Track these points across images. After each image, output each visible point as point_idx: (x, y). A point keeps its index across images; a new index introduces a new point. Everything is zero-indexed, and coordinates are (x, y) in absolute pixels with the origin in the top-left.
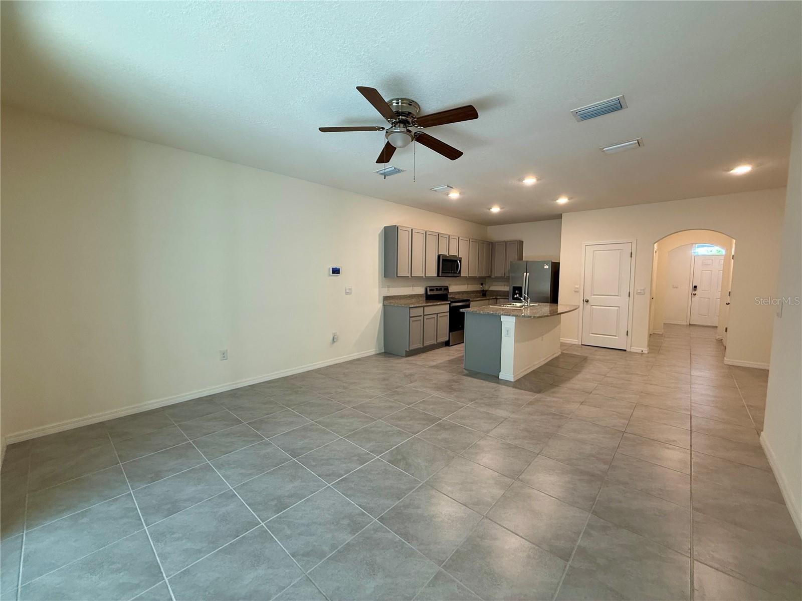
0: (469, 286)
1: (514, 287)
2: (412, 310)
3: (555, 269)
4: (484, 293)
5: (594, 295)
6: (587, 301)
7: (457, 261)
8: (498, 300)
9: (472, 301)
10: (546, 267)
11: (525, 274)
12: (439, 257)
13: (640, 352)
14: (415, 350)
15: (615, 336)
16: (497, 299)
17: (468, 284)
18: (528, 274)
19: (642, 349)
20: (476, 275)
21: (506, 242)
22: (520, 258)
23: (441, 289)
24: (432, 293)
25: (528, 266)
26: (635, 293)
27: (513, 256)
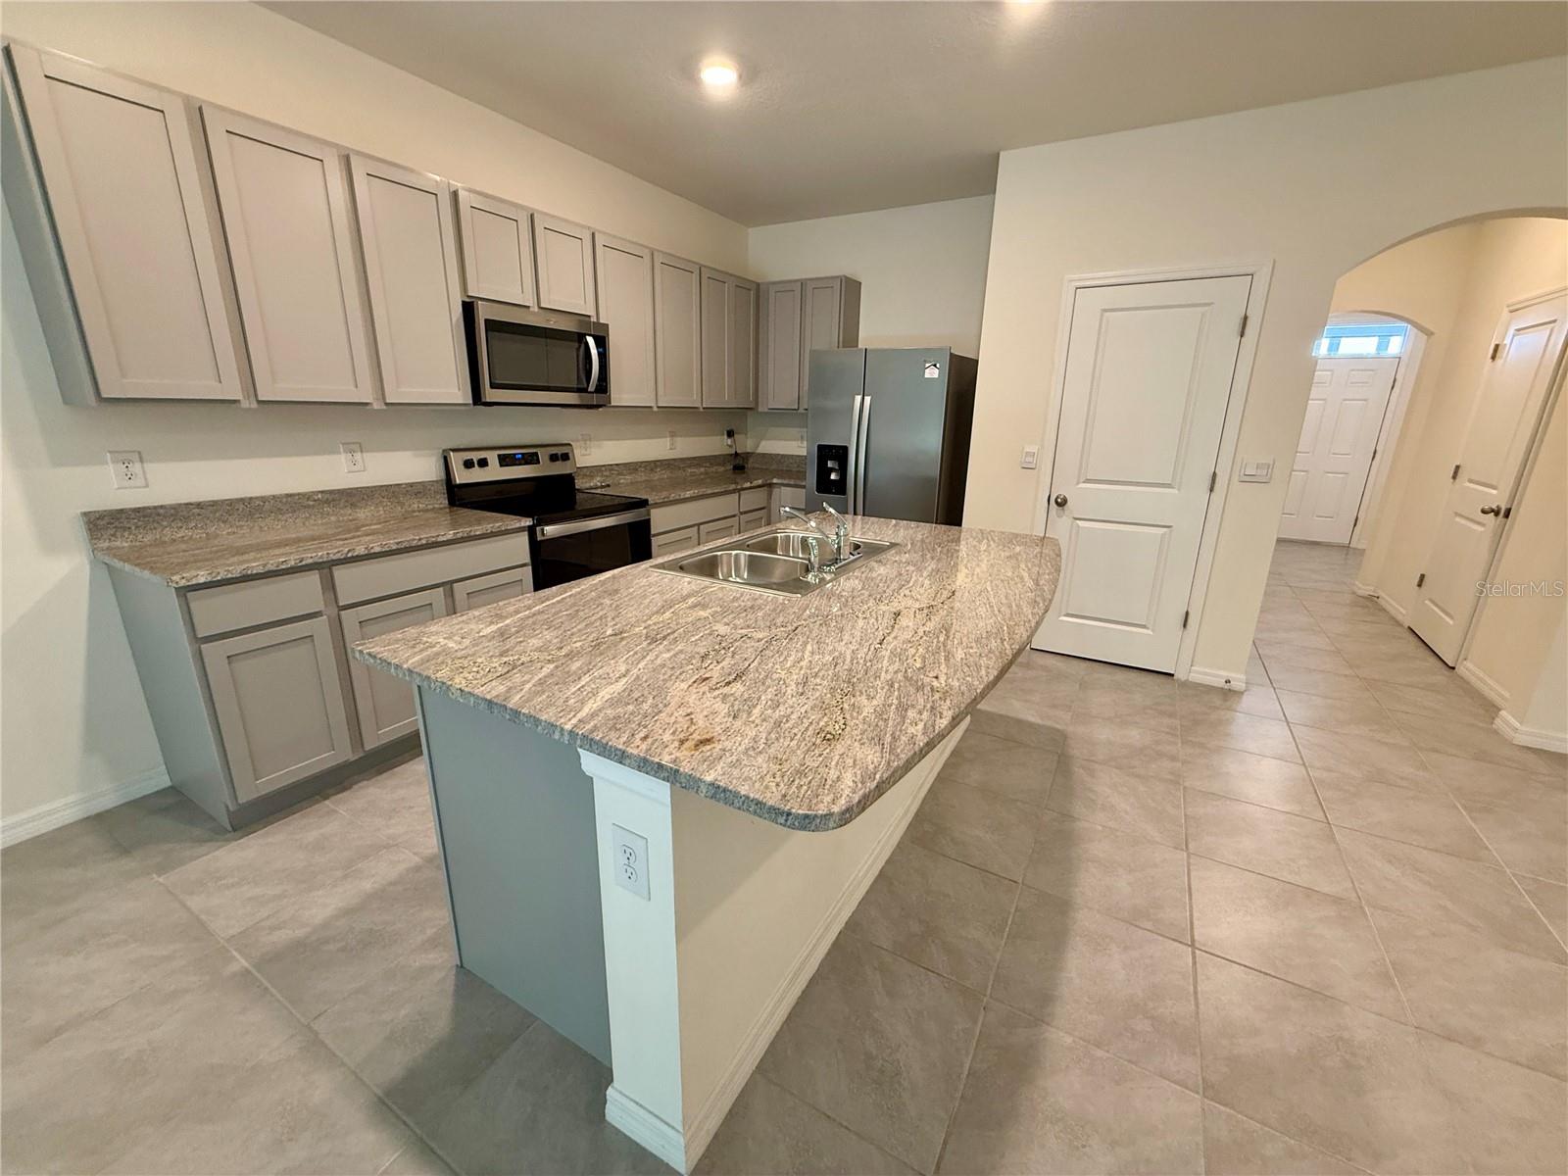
0: (679, 440)
1: (821, 448)
2: (200, 604)
3: (962, 379)
4: (739, 461)
5: (1088, 481)
6: (1062, 503)
7: (580, 338)
8: (776, 491)
9: (657, 505)
10: (932, 373)
11: (858, 398)
12: (469, 309)
13: (1220, 683)
14: (254, 804)
15: (1144, 627)
16: (771, 486)
17: (673, 435)
18: (868, 399)
19: (1225, 674)
20: (693, 400)
21: (803, 283)
22: (850, 337)
23: (531, 459)
24: (477, 475)
25: (871, 370)
26: (1235, 478)
27: (824, 334)
